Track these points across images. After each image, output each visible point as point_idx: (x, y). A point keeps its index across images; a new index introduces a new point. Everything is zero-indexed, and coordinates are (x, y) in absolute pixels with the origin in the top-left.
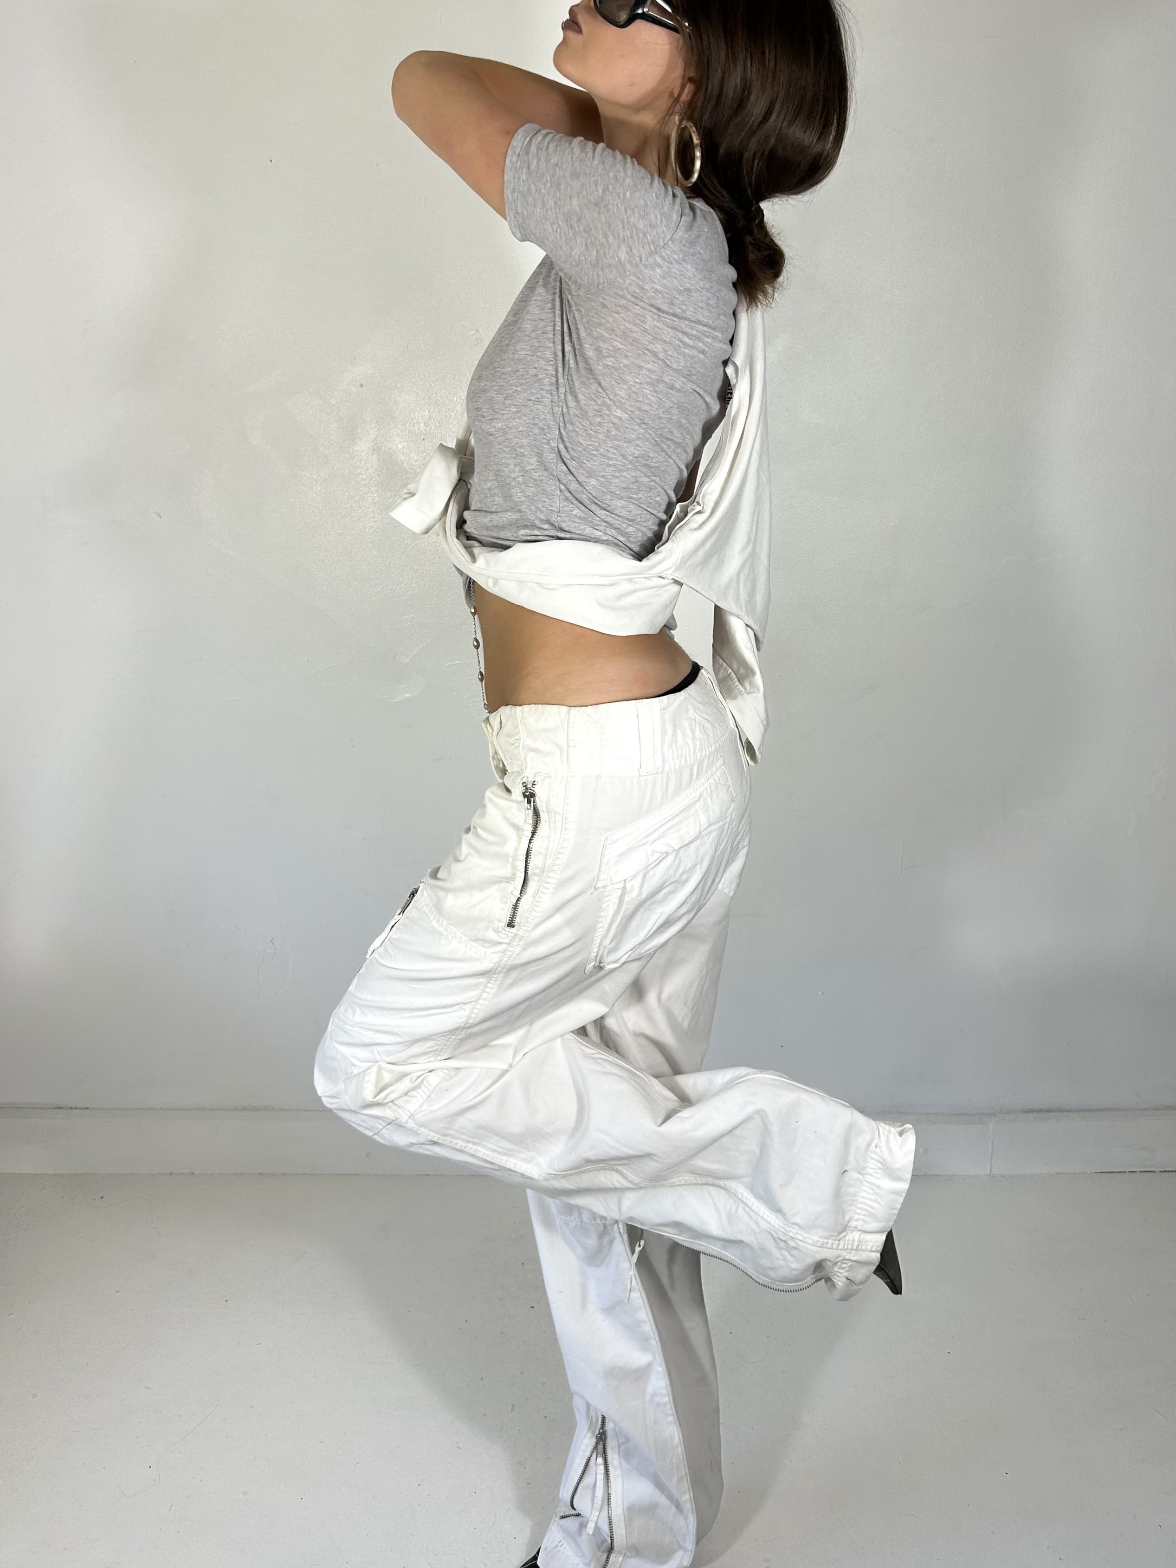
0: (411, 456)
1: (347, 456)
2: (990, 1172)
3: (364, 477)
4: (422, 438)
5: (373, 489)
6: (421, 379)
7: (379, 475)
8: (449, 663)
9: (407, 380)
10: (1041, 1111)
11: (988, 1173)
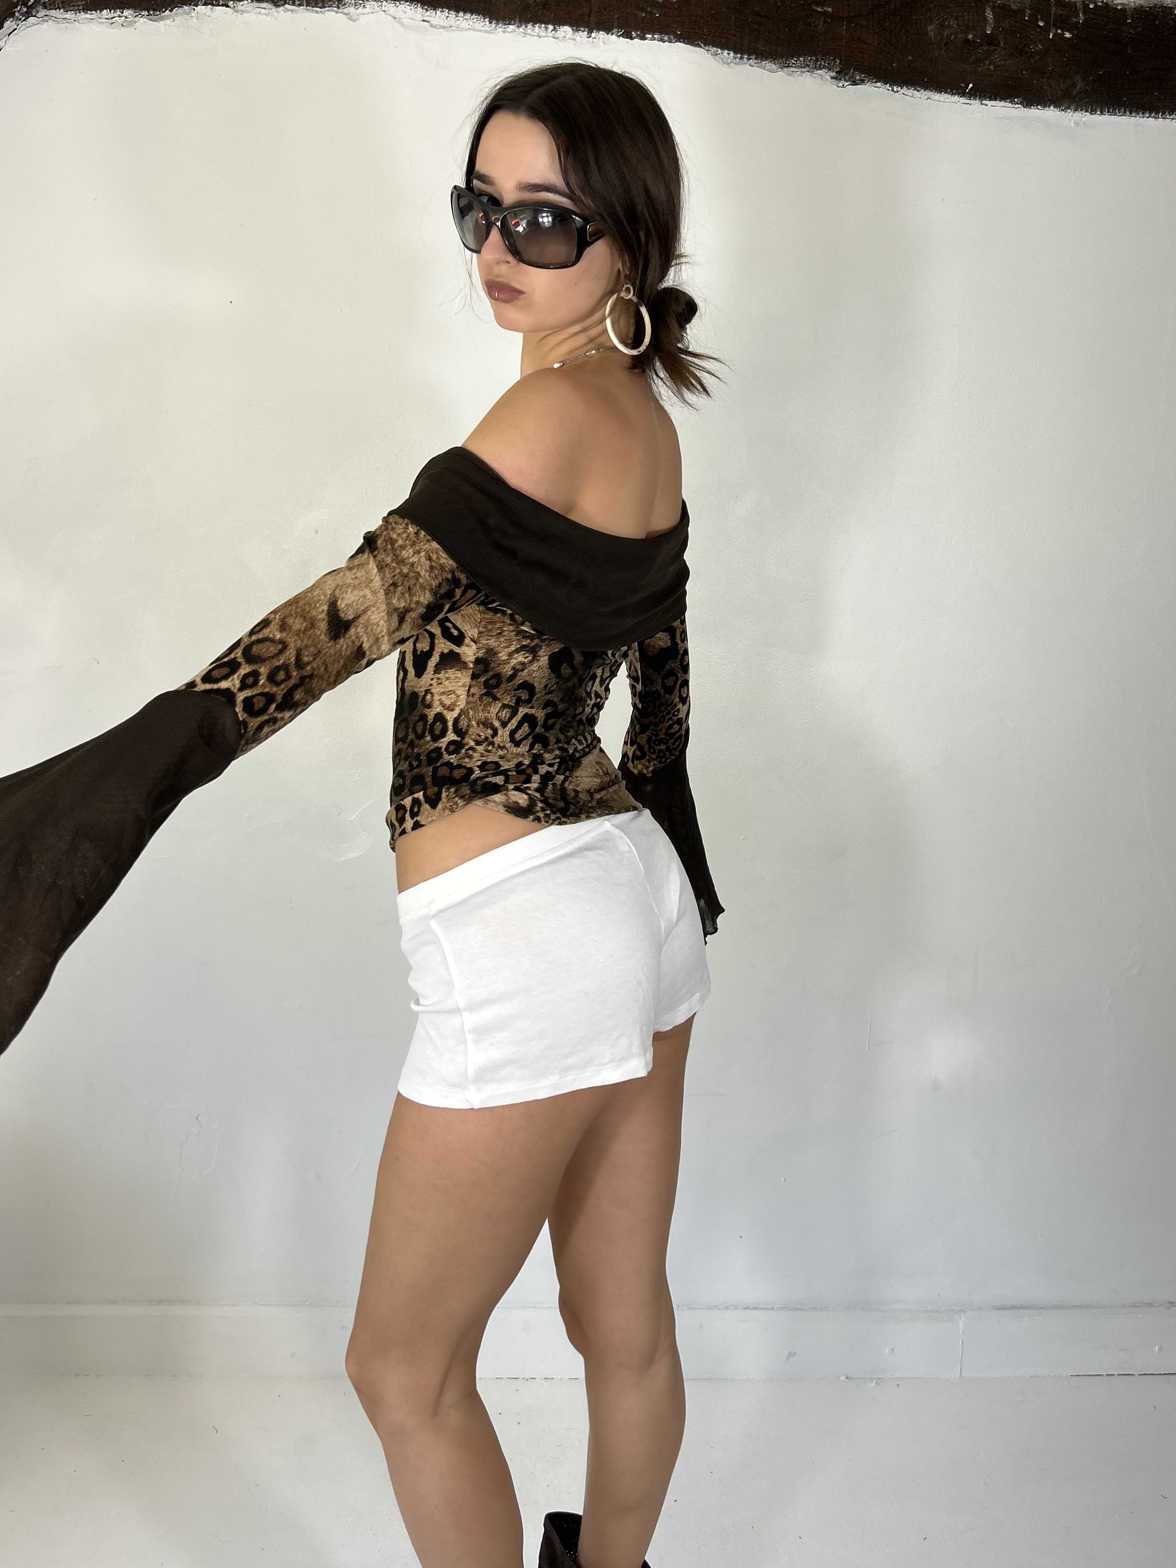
2: (961, 1375)
10: (1013, 1308)
11: (958, 1376)
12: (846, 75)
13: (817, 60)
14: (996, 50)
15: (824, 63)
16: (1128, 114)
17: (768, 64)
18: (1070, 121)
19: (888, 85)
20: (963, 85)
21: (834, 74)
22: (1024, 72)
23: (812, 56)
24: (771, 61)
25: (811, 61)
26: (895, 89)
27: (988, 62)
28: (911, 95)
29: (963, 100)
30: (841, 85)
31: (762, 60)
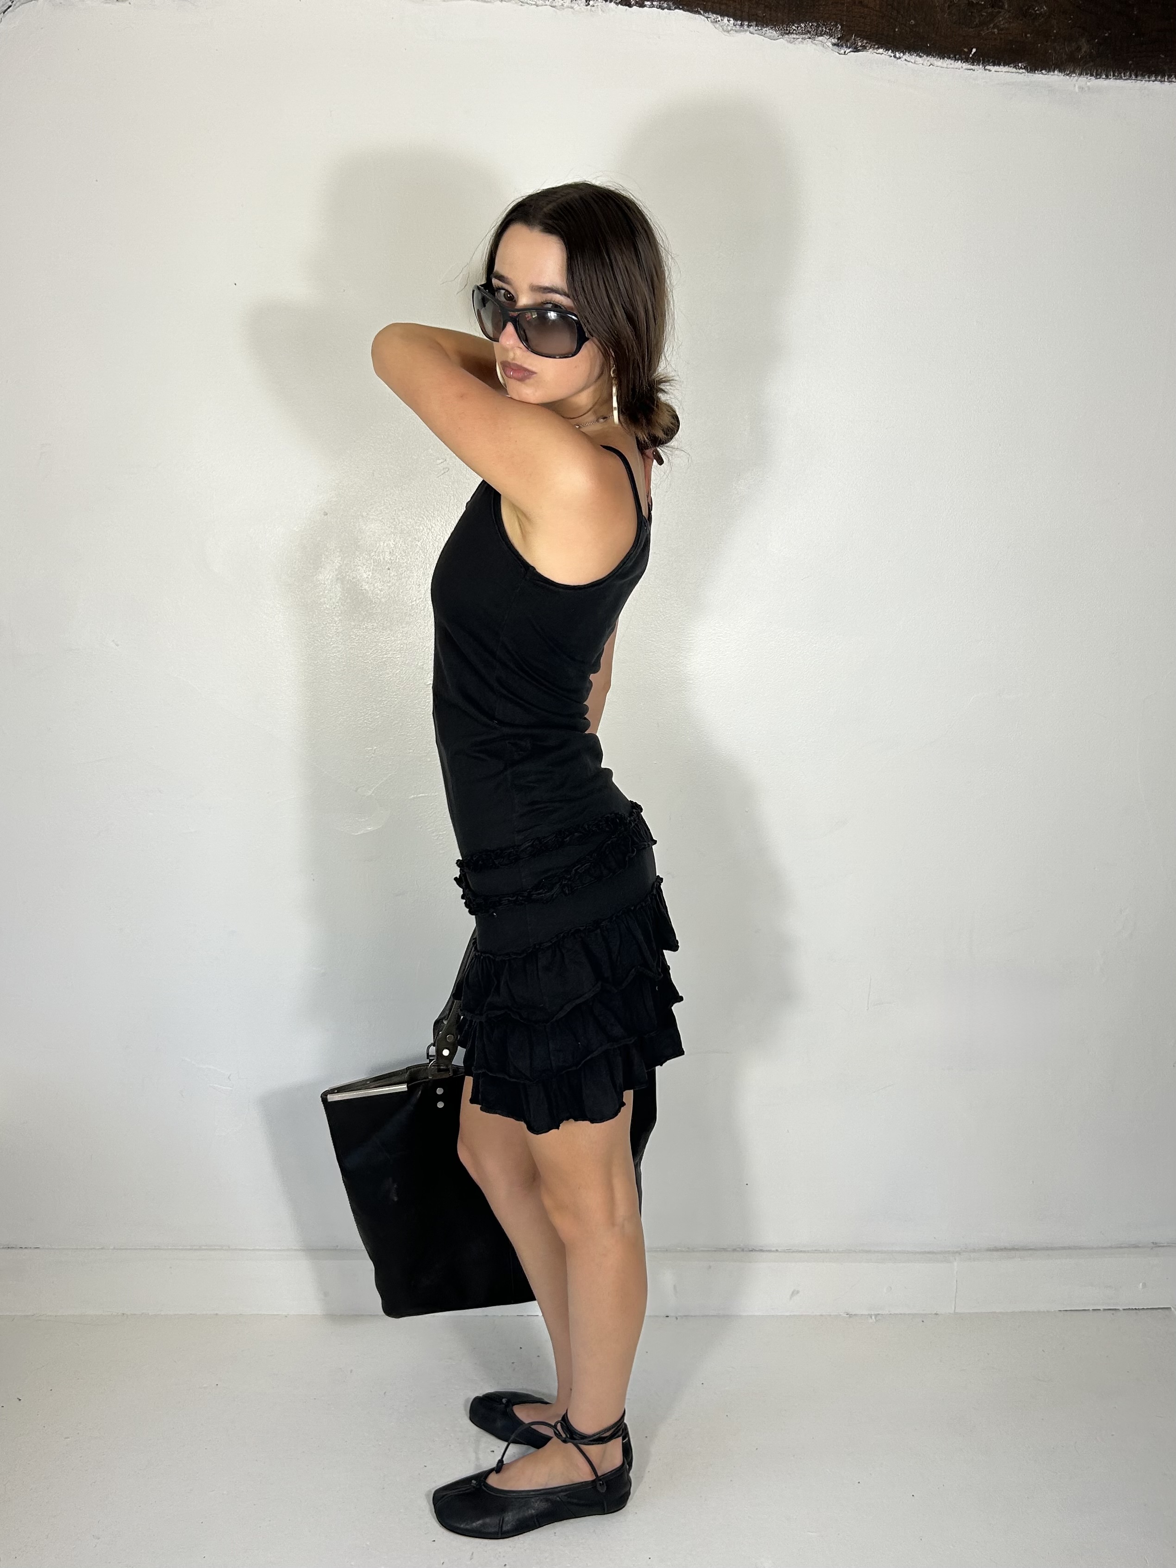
0: (376, 585)
1: (310, 584)
2: (955, 1310)
3: (328, 606)
4: (387, 567)
5: (336, 619)
6: (387, 508)
7: (343, 605)
8: (413, 796)
9: (372, 508)
10: (1005, 1248)
11: (952, 1312)
12: (847, 41)
13: (818, 26)
14: (1000, 12)
15: (826, 28)
16: (1134, 77)
17: (768, 31)
18: (1075, 86)
19: (890, 51)
20: (966, 50)
21: (835, 41)
22: (1029, 35)
23: (814, 22)
24: (772, 28)
25: (813, 27)
26: (898, 55)
27: (992, 25)
28: (913, 61)
29: (966, 66)
30: (842, 51)
31: (763, 26)
